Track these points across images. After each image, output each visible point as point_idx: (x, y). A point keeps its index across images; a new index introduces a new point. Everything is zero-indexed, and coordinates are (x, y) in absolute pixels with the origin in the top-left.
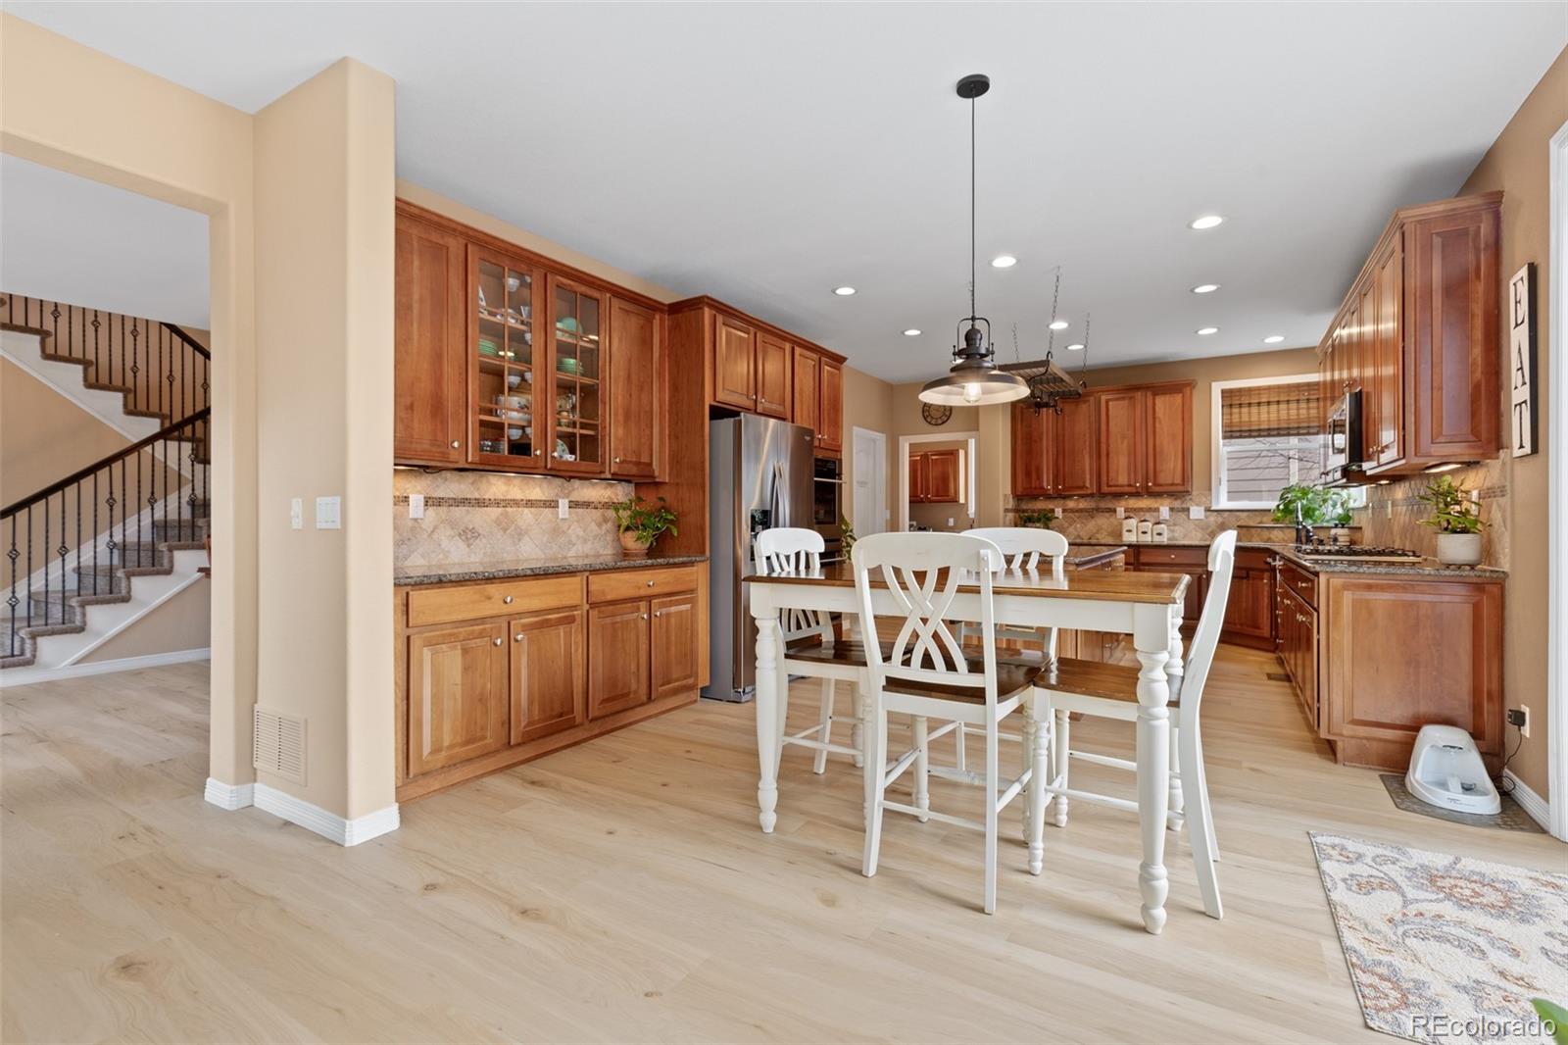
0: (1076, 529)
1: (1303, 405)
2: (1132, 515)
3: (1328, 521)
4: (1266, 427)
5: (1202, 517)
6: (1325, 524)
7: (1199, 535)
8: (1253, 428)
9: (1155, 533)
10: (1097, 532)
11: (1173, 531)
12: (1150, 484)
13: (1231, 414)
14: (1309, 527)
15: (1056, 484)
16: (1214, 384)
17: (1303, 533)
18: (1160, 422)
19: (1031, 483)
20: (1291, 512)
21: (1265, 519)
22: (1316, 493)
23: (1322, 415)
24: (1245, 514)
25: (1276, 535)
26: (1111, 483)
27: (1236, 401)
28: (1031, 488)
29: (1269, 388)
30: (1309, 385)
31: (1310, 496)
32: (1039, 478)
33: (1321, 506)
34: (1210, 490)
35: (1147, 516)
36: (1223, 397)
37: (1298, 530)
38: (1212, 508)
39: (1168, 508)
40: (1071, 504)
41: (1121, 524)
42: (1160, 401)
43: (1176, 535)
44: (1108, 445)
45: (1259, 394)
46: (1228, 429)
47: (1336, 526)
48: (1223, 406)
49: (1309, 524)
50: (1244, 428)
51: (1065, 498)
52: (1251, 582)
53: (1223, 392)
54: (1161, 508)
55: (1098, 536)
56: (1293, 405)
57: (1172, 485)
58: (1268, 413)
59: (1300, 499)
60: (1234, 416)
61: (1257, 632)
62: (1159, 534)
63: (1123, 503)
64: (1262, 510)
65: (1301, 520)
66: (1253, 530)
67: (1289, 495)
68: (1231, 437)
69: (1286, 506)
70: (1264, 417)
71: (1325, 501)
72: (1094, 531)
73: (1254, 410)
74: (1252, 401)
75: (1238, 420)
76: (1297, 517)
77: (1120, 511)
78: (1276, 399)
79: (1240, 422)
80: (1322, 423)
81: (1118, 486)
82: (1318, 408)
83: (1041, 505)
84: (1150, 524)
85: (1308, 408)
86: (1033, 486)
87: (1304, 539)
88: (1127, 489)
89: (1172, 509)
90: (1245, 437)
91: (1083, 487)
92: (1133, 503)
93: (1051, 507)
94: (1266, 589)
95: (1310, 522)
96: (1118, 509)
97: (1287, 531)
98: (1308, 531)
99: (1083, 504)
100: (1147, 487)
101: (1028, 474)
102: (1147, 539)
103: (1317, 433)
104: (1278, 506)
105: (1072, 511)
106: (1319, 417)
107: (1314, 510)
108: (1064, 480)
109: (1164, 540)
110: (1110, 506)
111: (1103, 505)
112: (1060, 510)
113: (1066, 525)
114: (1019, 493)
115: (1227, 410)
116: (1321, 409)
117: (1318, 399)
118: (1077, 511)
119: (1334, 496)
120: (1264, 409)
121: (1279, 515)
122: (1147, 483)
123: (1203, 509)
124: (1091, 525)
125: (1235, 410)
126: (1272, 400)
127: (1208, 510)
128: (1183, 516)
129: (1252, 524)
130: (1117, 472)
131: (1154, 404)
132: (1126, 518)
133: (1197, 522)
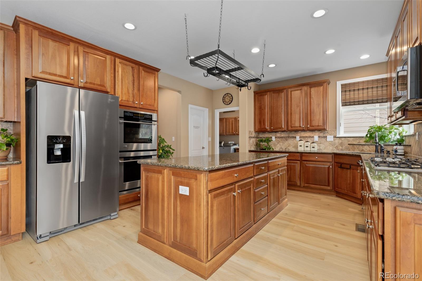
0: (280, 145)
1: (380, 89)
2: (302, 139)
3: (392, 142)
4: (362, 100)
5: (333, 140)
6: (390, 143)
7: (331, 148)
8: (356, 100)
9: (311, 147)
10: (289, 146)
11: (319, 146)
12: (308, 126)
13: (345, 95)
14: (382, 145)
15: (271, 126)
16: (337, 82)
17: (379, 148)
18: (313, 99)
19: (261, 127)
20: (373, 138)
21: (361, 141)
22: (386, 129)
23: (389, 93)
24: (352, 139)
25: (366, 148)
26: (292, 126)
27: (348, 89)
28: (261, 128)
29: (363, 82)
30: (382, 79)
31: (383, 130)
32: (264, 124)
33: (388, 135)
34: (336, 128)
35: (309, 140)
36: (342, 88)
37: (376, 146)
38: (337, 136)
39: (318, 136)
40: (278, 135)
41: (297, 143)
42: (313, 90)
43: (321, 148)
44: (291, 110)
45: (358, 85)
46: (344, 101)
47: (396, 145)
48: (342, 92)
49: (382, 143)
50: (351, 101)
51: (276, 132)
52: (352, 170)
53: (342, 85)
54: (315, 136)
55: (289, 148)
56: (375, 89)
57: (318, 126)
58: (363, 93)
59: (377, 131)
60: (347, 96)
61: (355, 195)
62: (313, 147)
63: (299, 134)
64: (360, 137)
65: (378, 141)
66: (355, 146)
67: (372, 130)
68: (346, 105)
69: (371, 135)
70: (361, 95)
71: (390, 132)
72: (287, 146)
73: (356, 92)
74: (355, 89)
75: (349, 97)
76: (376, 140)
77: (298, 138)
78: (367, 87)
79: (350, 98)
80: (389, 97)
81: (295, 127)
82: (387, 90)
83: (267, 135)
84: (309, 143)
85: (382, 90)
86: (262, 127)
87: (379, 151)
88: (299, 128)
89: (319, 137)
90: (352, 105)
91: (281, 128)
92: (303, 134)
93: (271, 136)
94: (359, 174)
95: (383, 142)
96: (297, 137)
97: (371, 146)
98: (381, 147)
99: (283, 135)
100: (308, 127)
101: (260, 122)
102: (308, 150)
103: (386, 102)
104: (367, 135)
105: (279, 138)
106: (387, 94)
107: (385, 137)
108: (274, 125)
109: (316, 150)
110: (294, 135)
111: (291, 135)
112: (274, 137)
113: (276, 143)
114: (257, 131)
115: (344, 93)
116: (389, 91)
117: (387, 86)
118: (281, 138)
119: (395, 130)
120: (361, 92)
121: (368, 139)
122: (307, 125)
123: (332, 136)
124: (286, 143)
125: (348, 93)
126: (364, 87)
127: (335, 137)
128: (324, 139)
129: (355, 143)
130: (295, 121)
131: (310, 91)
132: (300, 140)
133: (330, 142)
